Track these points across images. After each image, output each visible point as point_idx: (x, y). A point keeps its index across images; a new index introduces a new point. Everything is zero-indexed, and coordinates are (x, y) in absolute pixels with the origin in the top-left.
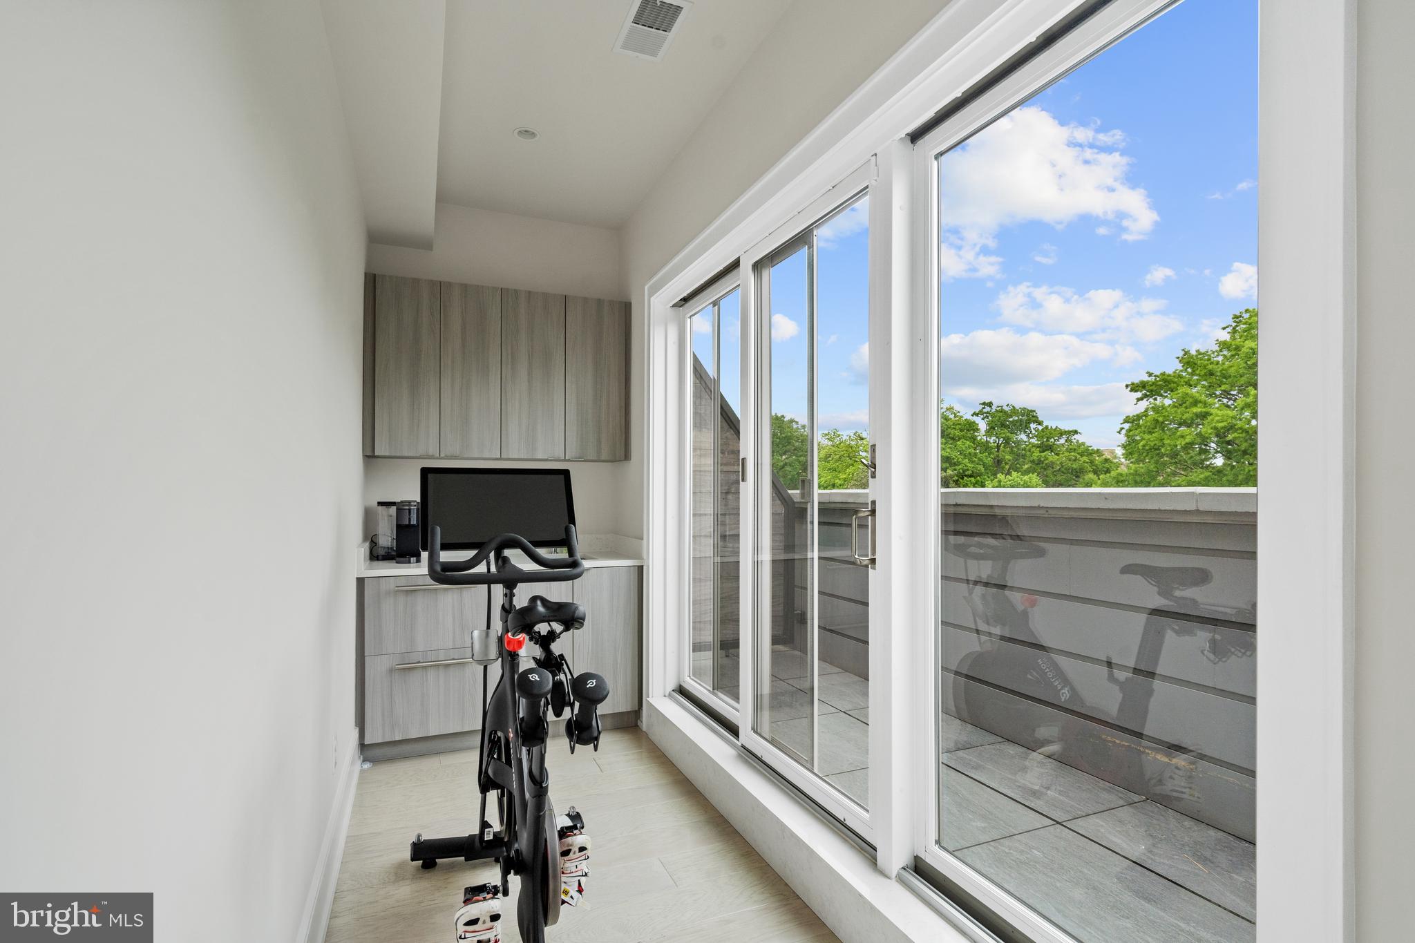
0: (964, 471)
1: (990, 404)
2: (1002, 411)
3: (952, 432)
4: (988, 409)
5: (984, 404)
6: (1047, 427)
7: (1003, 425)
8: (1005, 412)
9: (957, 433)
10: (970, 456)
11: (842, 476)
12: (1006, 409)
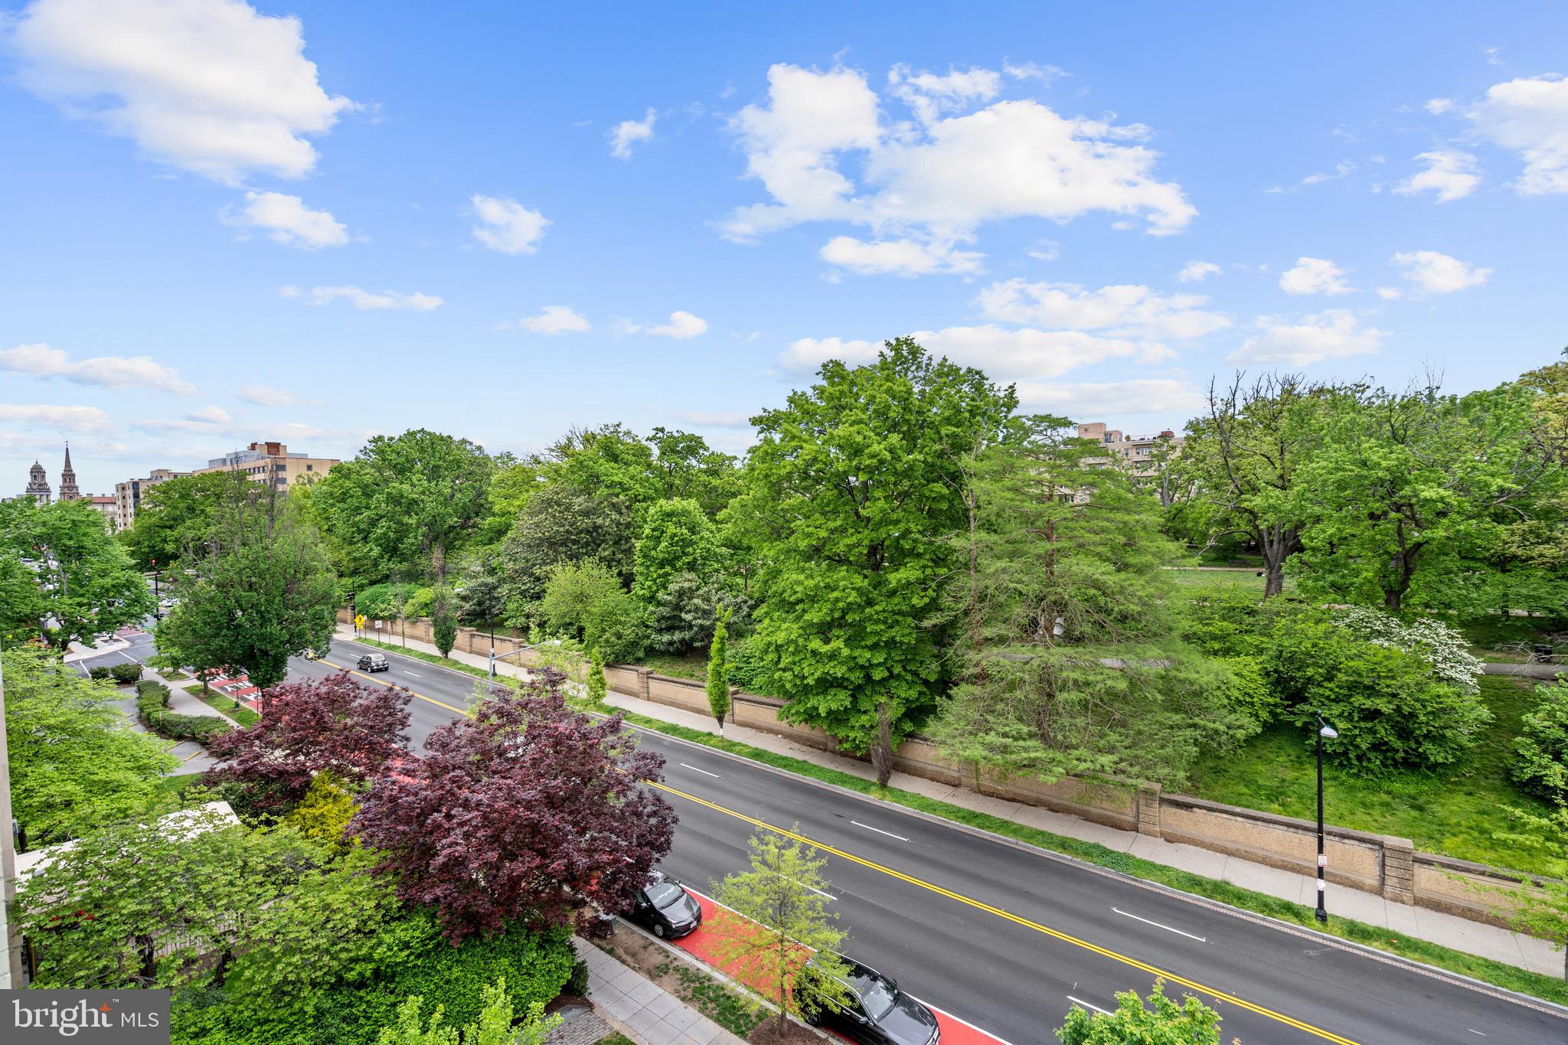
0: (636, 496)
1: (662, 430)
2: (672, 437)
3: (626, 456)
4: (660, 435)
5: (657, 429)
6: (713, 453)
7: (673, 451)
8: (674, 438)
9: (631, 458)
10: (641, 482)
11: (516, 503)
12: (676, 434)
